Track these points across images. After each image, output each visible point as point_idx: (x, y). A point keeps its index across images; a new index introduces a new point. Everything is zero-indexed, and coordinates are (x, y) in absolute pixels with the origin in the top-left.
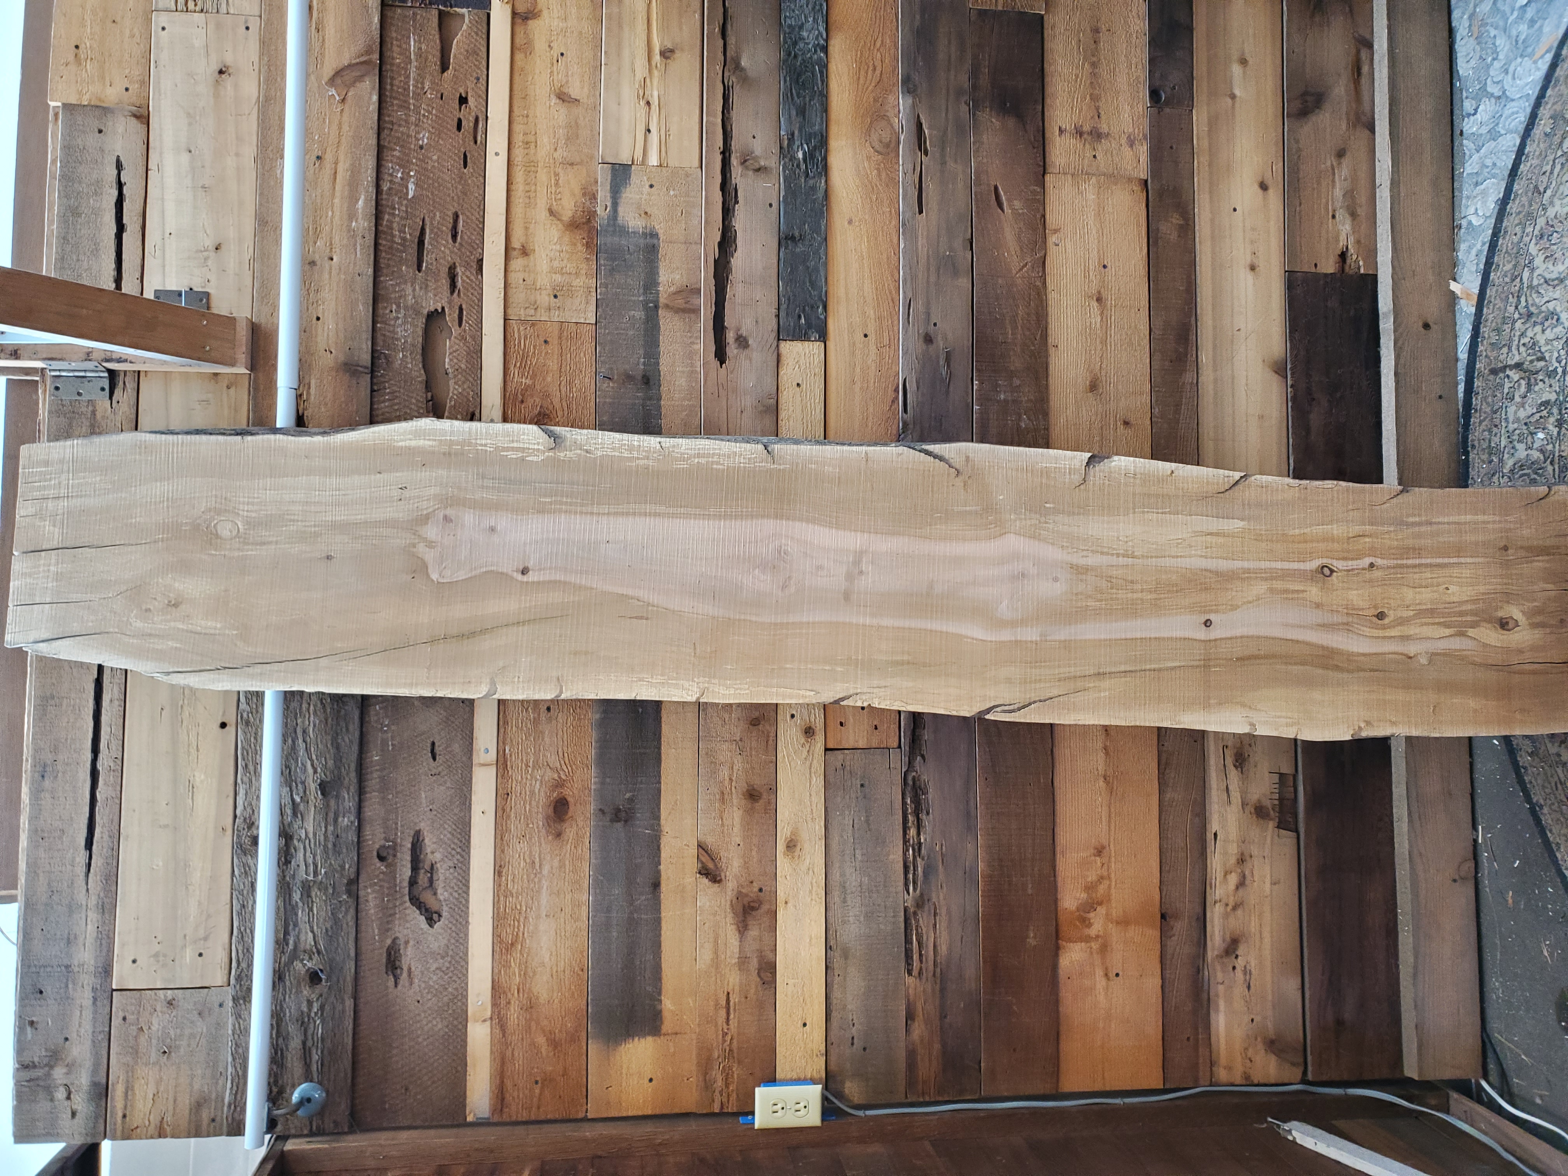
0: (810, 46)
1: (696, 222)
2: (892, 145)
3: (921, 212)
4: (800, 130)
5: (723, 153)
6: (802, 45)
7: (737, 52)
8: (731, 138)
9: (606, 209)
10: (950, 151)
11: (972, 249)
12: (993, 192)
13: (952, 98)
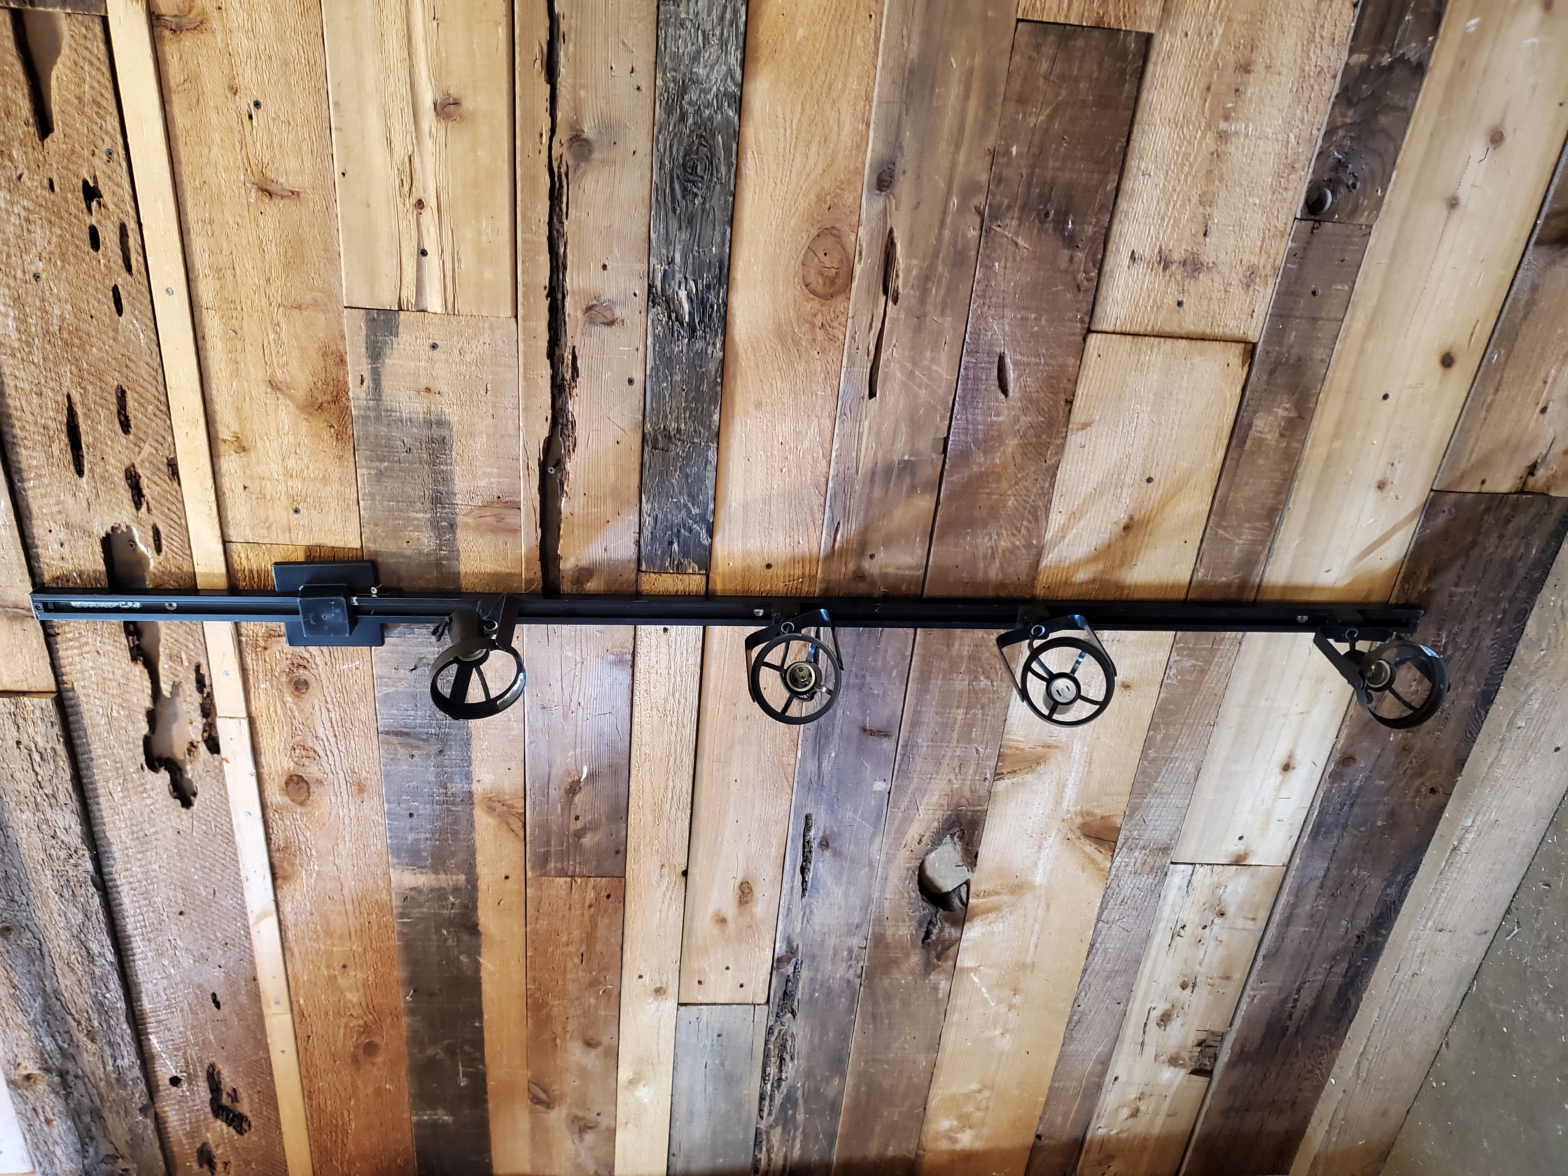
0: (710, 97)
2: (839, 282)
3: (872, 395)
4: (685, 254)
5: (551, 294)
7: (574, 106)
8: (565, 268)
9: (362, 383)
10: (936, 294)
11: (945, 451)
12: (997, 364)
13: (954, 200)
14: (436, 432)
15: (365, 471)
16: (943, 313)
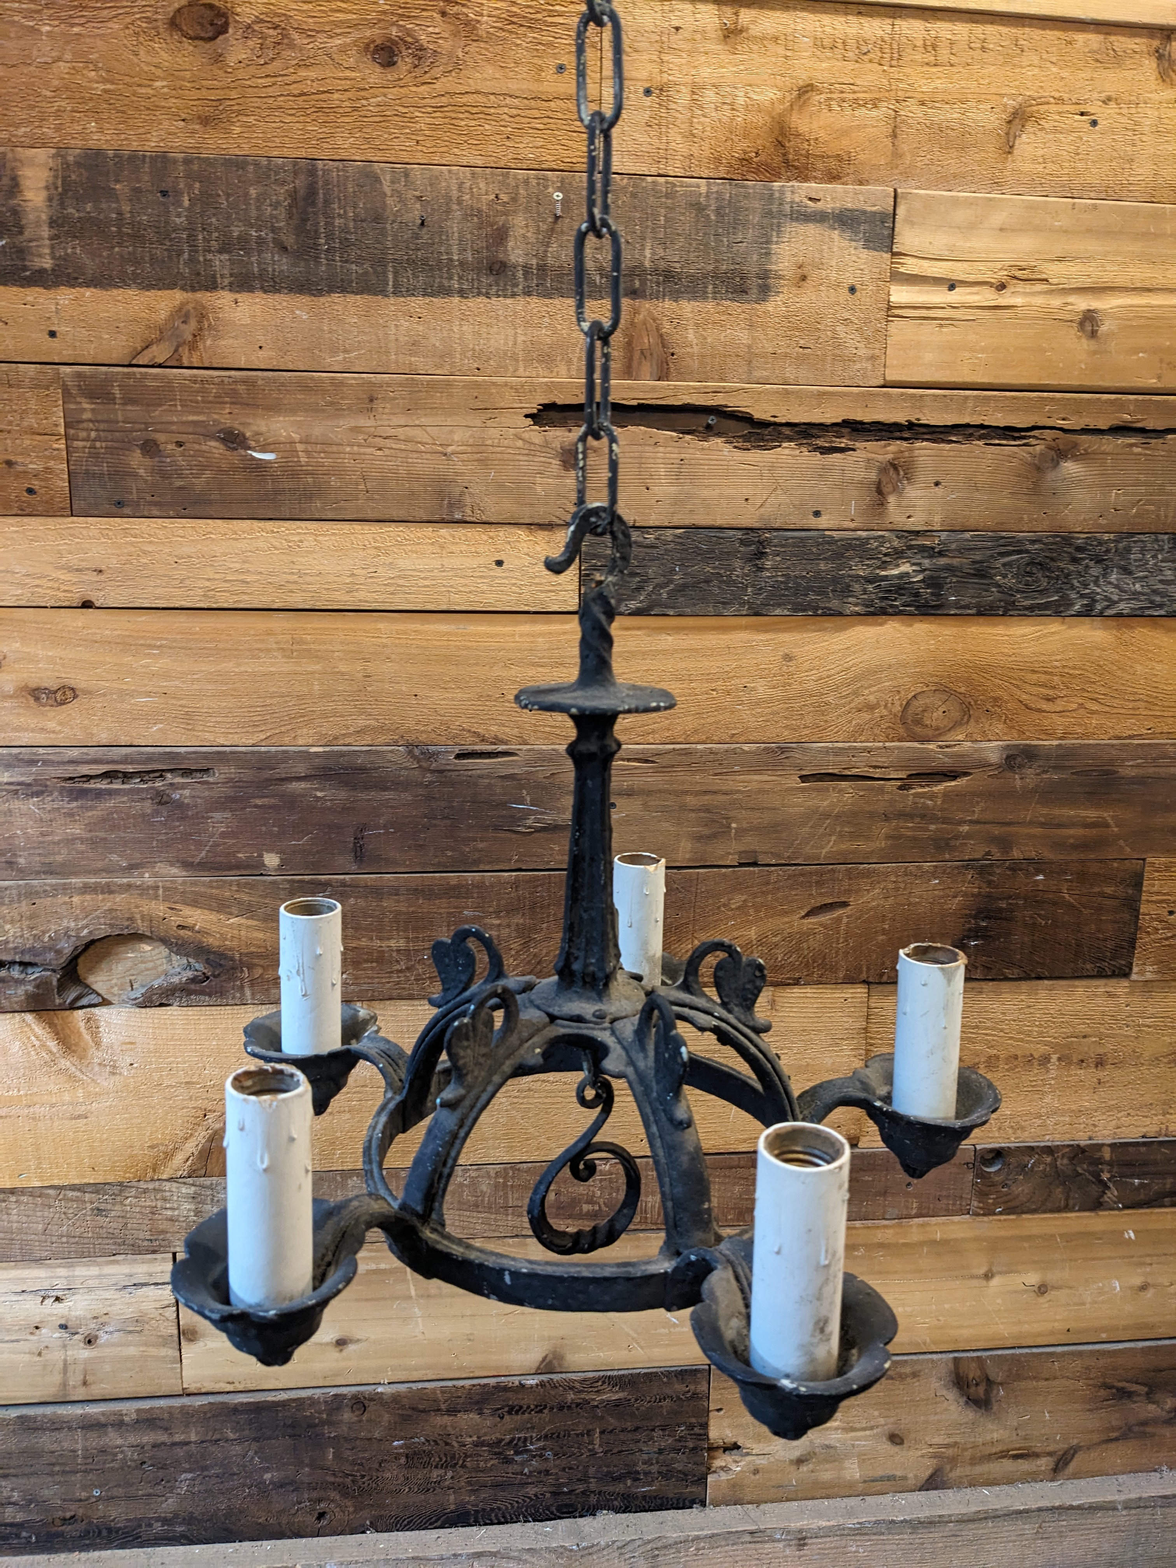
0: (1092, 586)
1: (790, 373)
2: (918, 730)
3: (803, 778)
4: (949, 568)
5: (911, 426)
6: (1095, 571)
7: (1087, 454)
8: (934, 441)
9: (810, 199)
10: (908, 828)
11: (741, 865)
12: (836, 900)
13: (997, 831)
14: (754, 283)
15: (703, 190)
16: (888, 837)
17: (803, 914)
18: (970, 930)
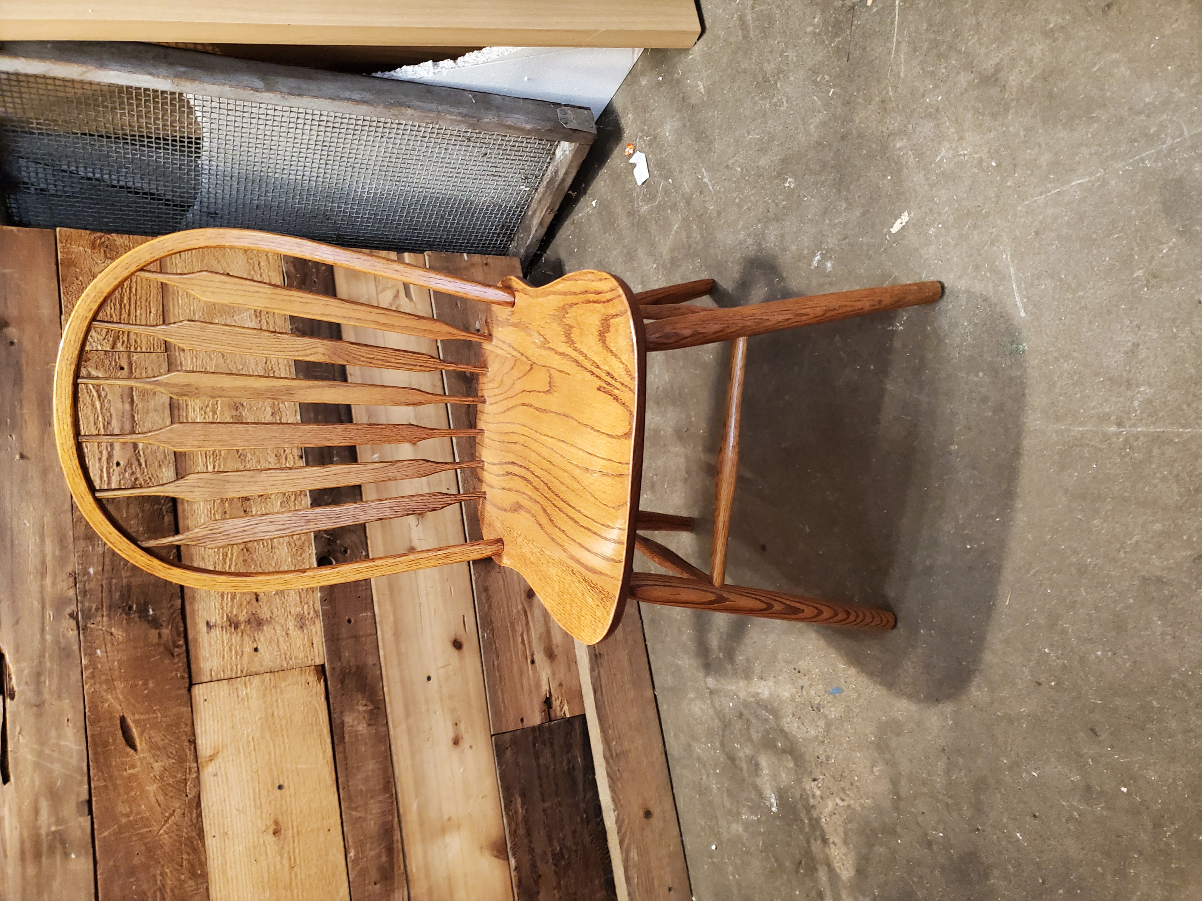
10: (50, 684)
11: (90, 812)
12: (119, 726)
13: (50, 613)
16: (60, 697)
17: (132, 751)
18: (140, 617)
